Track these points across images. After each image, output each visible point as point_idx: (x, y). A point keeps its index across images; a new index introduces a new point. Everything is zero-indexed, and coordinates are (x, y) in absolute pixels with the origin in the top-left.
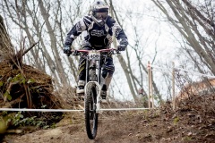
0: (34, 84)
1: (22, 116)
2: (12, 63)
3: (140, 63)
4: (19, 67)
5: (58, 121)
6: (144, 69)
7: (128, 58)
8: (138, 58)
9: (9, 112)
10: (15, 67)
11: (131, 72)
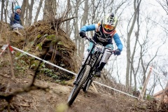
0: (61, 46)
1: (44, 66)
2: (52, 24)
3: (141, 58)
4: (56, 29)
6: (142, 63)
7: (134, 51)
8: (141, 53)
9: (36, 59)
10: (53, 28)
11: (132, 63)
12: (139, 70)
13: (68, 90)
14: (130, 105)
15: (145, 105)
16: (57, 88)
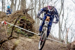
0: (28, 21)
1: (21, 30)
2: (24, 12)
3: (65, 26)
4: (26, 14)
5: (32, 36)
6: (66, 28)
7: (62, 23)
8: (65, 24)
9: (17, 27)
11: (61, 28)
12: (65, 31)
13: (32, 40)
14: (59, 46)
15: (66, 46)
16: (26, 40)
